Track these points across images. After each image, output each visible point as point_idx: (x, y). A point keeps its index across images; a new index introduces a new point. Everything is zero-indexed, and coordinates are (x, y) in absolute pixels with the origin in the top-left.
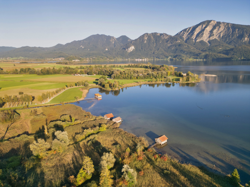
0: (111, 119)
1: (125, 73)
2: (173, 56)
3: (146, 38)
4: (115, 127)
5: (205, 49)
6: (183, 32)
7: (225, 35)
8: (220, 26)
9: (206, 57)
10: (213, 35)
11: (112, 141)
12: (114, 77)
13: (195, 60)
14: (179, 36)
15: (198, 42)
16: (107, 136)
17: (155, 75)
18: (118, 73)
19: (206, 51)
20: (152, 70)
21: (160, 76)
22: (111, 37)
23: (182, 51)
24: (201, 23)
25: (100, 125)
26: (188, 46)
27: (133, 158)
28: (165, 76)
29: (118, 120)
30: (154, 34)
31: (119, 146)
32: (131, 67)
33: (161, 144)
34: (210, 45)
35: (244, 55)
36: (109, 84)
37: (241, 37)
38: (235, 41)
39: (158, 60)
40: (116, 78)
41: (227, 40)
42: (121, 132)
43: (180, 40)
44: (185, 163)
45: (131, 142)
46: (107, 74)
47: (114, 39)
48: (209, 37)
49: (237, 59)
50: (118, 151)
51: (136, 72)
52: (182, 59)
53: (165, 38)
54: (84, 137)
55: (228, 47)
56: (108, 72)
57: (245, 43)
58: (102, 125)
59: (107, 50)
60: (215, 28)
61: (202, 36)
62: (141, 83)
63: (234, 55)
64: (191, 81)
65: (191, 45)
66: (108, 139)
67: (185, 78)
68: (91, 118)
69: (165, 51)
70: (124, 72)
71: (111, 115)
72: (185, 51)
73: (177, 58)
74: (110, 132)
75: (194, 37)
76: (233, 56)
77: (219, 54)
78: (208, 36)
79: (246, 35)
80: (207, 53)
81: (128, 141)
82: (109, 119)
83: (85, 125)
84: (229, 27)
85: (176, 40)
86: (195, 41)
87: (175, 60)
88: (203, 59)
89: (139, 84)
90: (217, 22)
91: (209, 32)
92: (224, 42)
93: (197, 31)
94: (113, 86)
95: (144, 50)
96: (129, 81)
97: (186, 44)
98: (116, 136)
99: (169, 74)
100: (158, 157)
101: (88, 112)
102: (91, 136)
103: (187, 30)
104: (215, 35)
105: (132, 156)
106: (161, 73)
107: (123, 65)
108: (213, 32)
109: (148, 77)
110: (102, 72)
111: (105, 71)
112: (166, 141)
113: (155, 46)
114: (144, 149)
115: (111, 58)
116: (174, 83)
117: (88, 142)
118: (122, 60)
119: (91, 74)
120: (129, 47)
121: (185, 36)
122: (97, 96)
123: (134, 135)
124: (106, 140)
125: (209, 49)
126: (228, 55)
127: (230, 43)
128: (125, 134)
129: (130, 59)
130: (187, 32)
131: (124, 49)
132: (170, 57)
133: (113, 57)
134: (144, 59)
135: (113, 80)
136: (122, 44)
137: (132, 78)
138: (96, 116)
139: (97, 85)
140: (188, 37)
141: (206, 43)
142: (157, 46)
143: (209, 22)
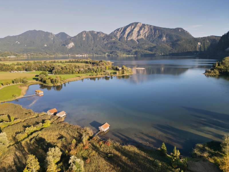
0: (55, 114)
1: (66, 68)
2: (110, 53)
3: (85, 36)
4: (60, 122)
5: (134, 47)
6: (117, 32)
7: (149, 35)
8: (145, 28)
9: (136, 53)
10: (140, 35)
11: (57, 136)
12: (56, 72)
13: (128, 56)
14: (113, 34)
15: (129, 40)
16: (52, 131)
17: (96, 69)
18: (60, 69)
20: (93, 65)
21: (100, 70)
22: (49, 33)
23: (117, 48)
24: (130, 24)
25: (43, 122)
26: (121, 44)
27: (79, 148)
28: (104, 70)
29: (62, 115)
30: (92, 32)
31: (65, 139)
32: (71, 62)
33: (104, 131)
34: (139, 43)
35: (163, 51)
36: (50, 80)
37: (161, 37)
38: (156, 40)
39: (97, 55)
40: (58, 73)
41: (150, 39)
42: (66, 125)
43: (114, 39)
44: (125, 144)
45: (77, 133)
46: (47, 70)
47: (53, 36)
48: (138, 36)
49: (159, 55)
50: (64, 145)
51: (77, 67)
52: (118, 55)
53: (102, 36)
54: (26, 135)
56: (48, 68)
57: (164, 42)
58: (45, 121)
59: (46, 45)
60: (142, 29)
61: (132, 35)
62: (83, 77)
64: (126, 74)
65: (124, 43)
66: (53, 134)
67: (121, 72)
68: (33, 115)
69: (102, 47)
70: (65, 67)
71: (55, 110)
72: (119, 48)
73: (113, 54)
74: (54, 127)
75: (126, 36)
76: (156, 52)
77: (146, 51)
78: (137, 35)
79: (164, 36)
80: (137, 50)
81: (73, 133)
83: (27, 124)
84: (151, 28)
85: (111, 38)
86: (127, 39)
87: (111, 56)
88: (134, 55)
89: (81, 78)
90: (143, 24)
91: (137, 32)
92: (149, 41)
93: (127, 31)
94: (55, 82)
95: (83, 47)
96: (71, 75)
97: (120, 42)
98: (61, 130)
99: (107, 68)
100: (102, 143)
102: (34, 133)
103: (120, 30)
104: (142, 35)
105: (78, 147)
106: (101, 67)
107: (63, 61)
108: (140, 33)
109: (89, 72)
110: (42, 68)
111: (46, 66)
112: (108, 128)
113: (93, 43)
114: (89, 138)
115: (51, 54)
116: (112, 76)
117: (31, 140)
118: (62, 56)
119: (30, 70)
120: (69, 44)
121: (118, 35)
122: (38, 93)
123: (79, 127)
124: (50, 135)
125: (138, 47)
126: (152, 51)
127: (153, 42)
128: (70, 127)
129: (71, 55)
130: (120, 31)
131: (64, 45)
132: (107, 53)
133: (53, 53)
134: (84, 55)
135: (55, 75)
136: (61, 40)
137: (74, 73)
138: (38, 113)
139: (38, 81)
140: (121, 36)
141: (135, 41)
142: (95, 43)
143: (137, 23)
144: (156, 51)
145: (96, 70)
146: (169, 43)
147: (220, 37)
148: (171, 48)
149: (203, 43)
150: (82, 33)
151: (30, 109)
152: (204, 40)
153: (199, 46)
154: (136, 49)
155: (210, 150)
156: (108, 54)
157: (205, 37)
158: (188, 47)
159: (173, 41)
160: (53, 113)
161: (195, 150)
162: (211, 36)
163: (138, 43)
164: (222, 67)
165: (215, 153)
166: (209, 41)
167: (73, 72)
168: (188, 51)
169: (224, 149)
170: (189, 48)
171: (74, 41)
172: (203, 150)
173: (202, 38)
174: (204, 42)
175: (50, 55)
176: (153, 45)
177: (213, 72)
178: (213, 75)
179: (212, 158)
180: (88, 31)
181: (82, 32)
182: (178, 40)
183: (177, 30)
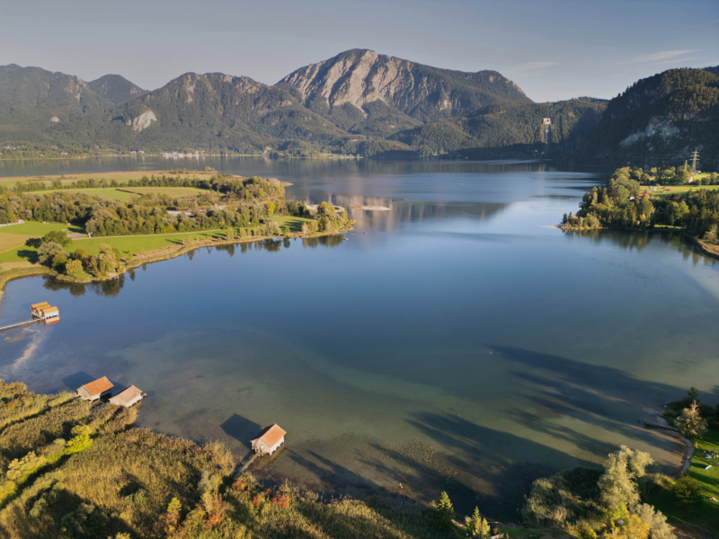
0: (106, 397)
1: (134, 211)
2: (277, 146)
3: (191, 89)
4: (123, 426)
5: (356, 128)
6: (298, 78)
7: (401, 91)
8: (386, 67)
9: (361, 148)
10: (373, 90)
11: (118, 482)
12: (98, 228)
13: (335, 157)
14: (286, 87)
15: (337, 107)
16: (98, 465)
17: (233, 216)
18: (111, 216)
19: (360, 133)
20: (222, 195)
21: (248, 217)
22: (67, 77)
23: (300, 130)
24: (340, 54)
25: (67, 432)
26: (313, 118)
27: (192, 523)
28: (262, 217)
29: (129, 398)
30: (216, 78)
31: (146, 495)
32: (150, 184)
33: (268, 454)
34: (368, 118)
35: (443, 144)
36: (79, 262)
37: (435, 97)
38: (423, 107)
39: (234, 155)
40: (104, 232)
41: (404, 103)
42: (144, 439)
43: (291, 100)
44: (335, 497)
45: (181, 468)
46: (68, 219)
47: (81, 86)
48: (365, 94)
49: (431, 154)
50: (141, 513)
51: (172, 203)
52: (303, 155)
53: (249, 91)
54: (11, 488)
55: (408, 123)
56: (69, 210)
57: (444, 113)
58: (74, 430)
59: (56, 120)
60: (376, 73)
61: (346, 89)
62: (193, 245)
63: (423, 143)
64: (332, 230)
65: (322, 115)
66: (104, 474)
67: (315, 223)
68: (30, 406)
69: (252, 128)
70: (130, 206)
71: (104, 383)
72: (308, 132)
73: (287, 151)
74: (105, 450)
75: (327, 92)
76: (421, 147)
77: (391, 143)
78: (361, 91)
79: (446, 95)
80: (363, 138)
81: (171, 468)
82: (98, 396)
83: (11, 440)
84: (406, 70)
85: (282, 100)
86: (331, 104)
87: (283, 157)
88: (355, 155)
89: (186, 250)
90: (379, 56)
91: (362, 82)
92: (400, 109)
93: (332, 76)
94: (98, 266)
95: (187, 126)
96: (152, 238)
97: (309, 111)
98: (128, 458)
99: (271, 210)
100: (263, 500)
101: (13, 385)
102: (39, 480)
103: (308, 71)
104: (377, 91)
105: (187, 523)
106: (250, 208)
107: (122, 177)
108: (372, 83)
109: (210, 223)
110: (48, 212)
111: (61, 206)
112: (282, 440)
113: (221, 113)
114: (221, 482)
115: (77, 149)
116: (288, 238)
117: (30, 503)
118: (116, 155)
119: (6, 219)
120: (138, 115)
121: (304, 89)
122: (40, 313)
123: (189, 443)
124: (95, 481)
125: (367, 128)
126: (410, 144)
127: (412, 113)
128: (159, 444)
129: (145, 152)
130: (309, 77)
131: (120, 118)
132: (268, 148)
133: (84, 146)
134: (193, 153)
135: (94, 238)
136: (110, 102)
137: (160, 229)
138: (46, 396)
139: (37, 265)
140: (312, 91)
141: (357, 109)
142: (227, 115)
143: (361, 53)
144: (422, 143)
145: (236, 218)
146: (460, 119)
147: (606, 101)
148: (468, 135)
149: (557, 120)
150: (182, 79)
151: (18, 383)
152: (560, 111)
153: (547, 127)
154: (360, 135)
155: (571, 497)
156: (274, 151)
157: (565, 102)
158: (515, 131)
159: (471, 112)
160: (97, 394)
161: (532, 501)
162: (580, 98)
163: (365, 115)
164: (609, 205)
165: (585, 507)
166: (576, 114)
167: (156, 225)
168: (516, 142)
169: (606, 497)
170: (518, 134)
171: (154, 106)
172: (551, 499)
173: (554, 104)
174: (561, 117)
175: (71, 152)
176: (411, 124)
177: (584, 222)
178: (583, 231)
179: (576, 524)
180: (202, 74)
181: (181, 76)
182: (485, 111)
183: (482, 76)
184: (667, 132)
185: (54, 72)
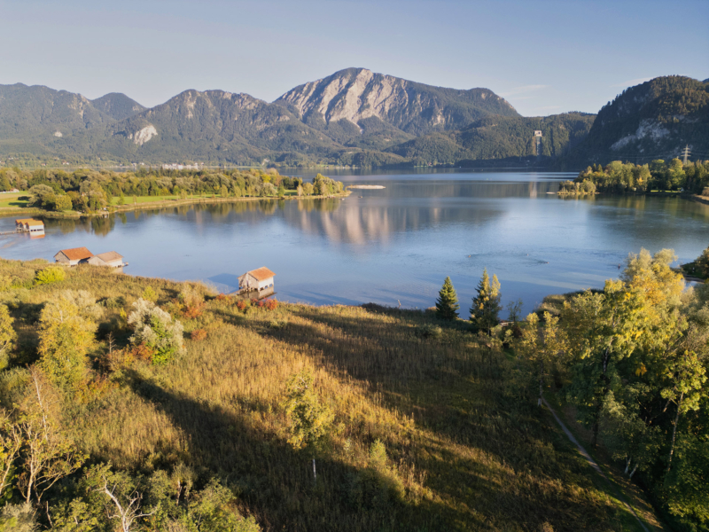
2: (275, 158)
3: (192, 105)
5: (352, 142)
6: (295, 95)
7: (395, 108)
8: (381, 85)
9: (356, 159)
10: (368, 106)
13: (331, 167)
14: (285, 103)
15: (333, 123)
17: (228, 182)
19: (356, 146)
22: (71, 95)
23: (297, 144)
24: (336, 73)
26: (310, 132)
30: (216, 95)
34: (364, 132)
35: (437, 156)
37: (428, 113)
38: (417, 123)
39: (233, 166)
41: (399, 119)
43: (288, 116)
47: (84, 103)
48: (360, 111)
52: (300, 166)
53: (248, 107)
55: (403, 137)
57: (438, 128)
59: (59, 134)
60: (371, 90)
61: (342, 106)
65: (319, 129)
69: (251, 142)
72: (305, 145)
73: (284, 162)
75: (323, 108)
76: (415, 158)
77: (386, 154)
78: (357, 107)
79: (439, 111)
80: (359, 150)
84: (401, 88)
85: (279, 115)
86: (328, 120)
87: (280, 168)
88: (351, 166)
90: (375, 74)
91: (357, 99)
92: (394, 125)
93: (329, 93)
94: (89, 206)
95: (187, 140)
96: (146, 199)
97: (306, 126)
103: (305, 89)
104: (372, 107)
106: (246, 178)
108: (367, 99)
112: (271, 282)
113: (220, 128)
115: (78, 160)
120: (140, 129)
121: (301, 106)
125: (363, 142)
126: (404, 155)
127: (406, 128)
129: (146, 164)
130: (306, 95)
131: (123, 133)
132: (266, 160)
133: (85, 158)
134: (192, 165)
136: (112, 119)
137: (154, 191)
139: (27, 209)
140: (309, 108)
141: (353, 125)
142: (227, 129)
143: (356, 71)
144: (416, 154)
145: (231, 184)
146: (453, 133)
147: (594, 114)
148: (461, 147)
149: (548, 132)
150: (182, 96)
152: (551, 124)
153: (538, 139)
154: (357, 148)
156: (271, 162)
157: (555, 116)
158: (507, 143)
159: (464, 126)
162: (570, 113)
163: (361, 130)
166: (566, 127)
167: (150, 188)
168: (509, 155)
170: (510, 145)
171: (153, 121)
173: (545, 118)
174: (552, 130)
175: (73, 162)
176: (407, 138)
177: (580, 187)
180: (203, 91)
181: (182, 93)
182: (478, 124)
183: (475, 93)
184: (657, 133)
185: (58, 90)
